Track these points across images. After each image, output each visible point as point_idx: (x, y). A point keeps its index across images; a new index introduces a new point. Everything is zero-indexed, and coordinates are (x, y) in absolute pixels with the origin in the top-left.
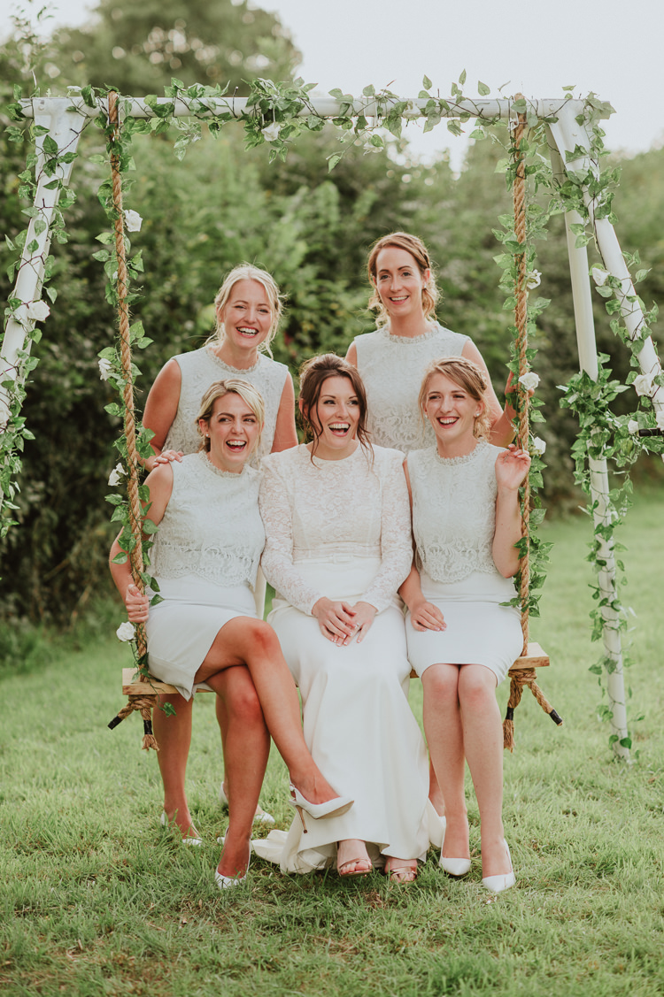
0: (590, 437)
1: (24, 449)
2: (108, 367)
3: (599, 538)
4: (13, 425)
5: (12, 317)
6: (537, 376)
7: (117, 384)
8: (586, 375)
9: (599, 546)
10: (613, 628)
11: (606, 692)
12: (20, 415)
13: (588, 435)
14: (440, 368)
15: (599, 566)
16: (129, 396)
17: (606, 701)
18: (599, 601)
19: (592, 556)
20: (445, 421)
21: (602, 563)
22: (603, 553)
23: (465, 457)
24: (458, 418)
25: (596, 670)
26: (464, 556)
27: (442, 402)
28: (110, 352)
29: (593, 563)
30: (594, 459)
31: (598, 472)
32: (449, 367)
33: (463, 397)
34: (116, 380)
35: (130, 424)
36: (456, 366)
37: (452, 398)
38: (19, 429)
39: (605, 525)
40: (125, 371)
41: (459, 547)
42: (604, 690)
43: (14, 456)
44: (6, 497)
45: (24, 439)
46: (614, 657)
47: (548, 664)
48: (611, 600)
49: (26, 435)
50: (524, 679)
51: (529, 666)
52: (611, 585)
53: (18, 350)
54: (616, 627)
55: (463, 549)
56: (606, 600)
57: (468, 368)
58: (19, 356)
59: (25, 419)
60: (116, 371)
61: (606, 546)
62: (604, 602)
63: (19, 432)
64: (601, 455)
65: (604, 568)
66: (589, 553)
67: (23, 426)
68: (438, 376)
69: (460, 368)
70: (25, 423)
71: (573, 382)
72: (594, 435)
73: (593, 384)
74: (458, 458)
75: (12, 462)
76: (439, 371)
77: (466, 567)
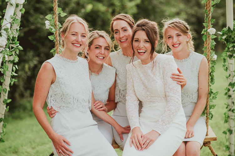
0: (229, 51)
1: (19, 54)
2: (49, 24)
3: (230, 87)
4: (14, 44)
5: (9, 2)
6: (215, 29)
7: (52, 30)
8: (229, 28)
9: (229, 90)
10: (232, 119)
11: (228, 140)
12: (17, 41)
13: (229, 50)
14: (170, 26)
15: (229, 97)
16: (57, 35)
17: (227, 144)
18: (228, 109)
19: (226, 94)
20: (175, 46)
21: (230, 96)
22: (231, 93)
23: (186, 59)
24: (180, 44)
25: (225, 133)
26: (187, 97)
27: (173, 39)
28: (50, 16)
29: (226, 96)
30: (230, 59)
31: (231, 64)
32: (173, 25)
33: (181, 35)
34: (52, 29)
35: (57, 46)
36: (175, 24)
37: (176, 36)
38: (17, 46)
39: (232, 83)
40: (56, 26)
41: (186, 94)
42: (227, 140)
43: (15, 55)
44: (13, 71)
45: (19, 50)
46: (232, 129)
47: (216, 140)
48: (232, 109)
49: (20, 48)
50: (207, 145)
51: (209, 140)
52: (233, 104)
53: (11, 16)
54: (233, 118)
55: (187, 95)
56: (231, 109)
57: (180, 23)
58: (11, 18)
59: (19, 42)
60: (52, 25)
61: (232, 90)
62: (230, 110)
63: (17, 47)
64: (232, 58)
65: (231, 98)
66: (225, 93)
67: (18, 44)
68: (169, 29)
69: (177, 24)
70: (19, 43)
71: (223, 31)
72: (231, 51)
73: (232, 32)
74: (183, 60)
75: (15, 58)
76: (169, 27)
77: (188, 101)
